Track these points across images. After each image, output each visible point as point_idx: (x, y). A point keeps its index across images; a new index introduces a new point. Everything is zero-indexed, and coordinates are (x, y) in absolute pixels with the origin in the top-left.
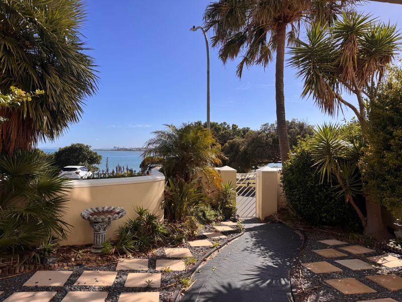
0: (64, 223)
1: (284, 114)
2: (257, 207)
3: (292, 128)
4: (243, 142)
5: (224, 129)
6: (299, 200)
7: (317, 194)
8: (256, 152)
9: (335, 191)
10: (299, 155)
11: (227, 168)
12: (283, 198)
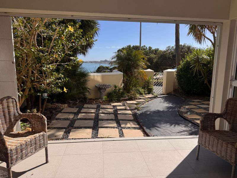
0: (89, 89)
1: (179, 42)
2: (163, 89)
3: (183, 49)
4: (156, 57)
5: (144, 49)
6: (184, 84)
7: (192, 80)
8: (162, 63)
9: (200, 78)
10: (185, 63)
11: (149, 70)
12: (177, 84)
